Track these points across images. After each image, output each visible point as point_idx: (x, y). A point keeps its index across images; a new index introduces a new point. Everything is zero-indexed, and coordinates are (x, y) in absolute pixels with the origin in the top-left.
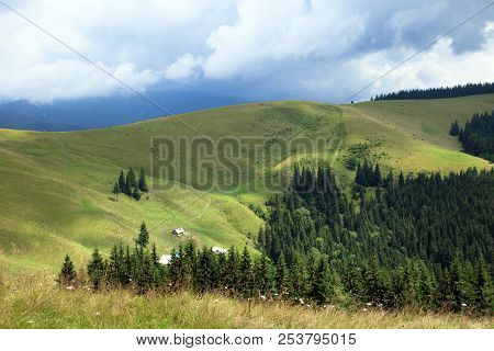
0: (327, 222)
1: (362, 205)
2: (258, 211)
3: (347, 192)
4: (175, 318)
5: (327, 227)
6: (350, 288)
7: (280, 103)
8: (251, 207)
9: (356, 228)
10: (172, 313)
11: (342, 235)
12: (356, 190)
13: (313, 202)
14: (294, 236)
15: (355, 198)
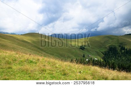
0: (115, 56)
1: (121, 53)
2: (103, 53)
3: (119, 51)
4: (90, 70)
5: (115, 57)
6: (119, 67)
7: (107, 35)
8: (102, 53)
9: (120, 57)
10: (89, 69)
11: (118, 58)
12: (120, 50)
13: (113, 52)
14: (109, 58)
15: (120, 52)
